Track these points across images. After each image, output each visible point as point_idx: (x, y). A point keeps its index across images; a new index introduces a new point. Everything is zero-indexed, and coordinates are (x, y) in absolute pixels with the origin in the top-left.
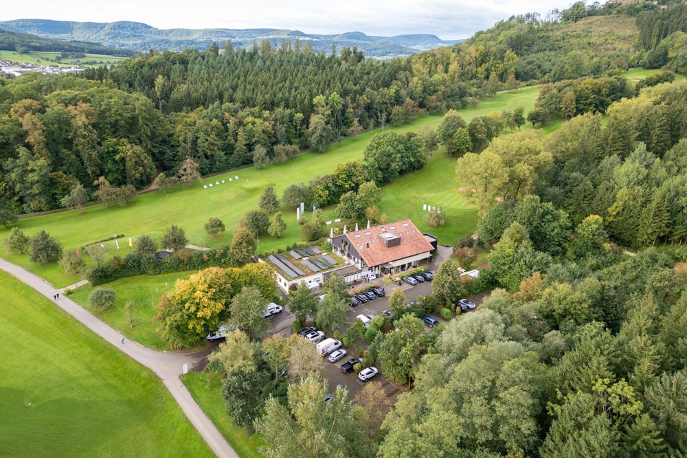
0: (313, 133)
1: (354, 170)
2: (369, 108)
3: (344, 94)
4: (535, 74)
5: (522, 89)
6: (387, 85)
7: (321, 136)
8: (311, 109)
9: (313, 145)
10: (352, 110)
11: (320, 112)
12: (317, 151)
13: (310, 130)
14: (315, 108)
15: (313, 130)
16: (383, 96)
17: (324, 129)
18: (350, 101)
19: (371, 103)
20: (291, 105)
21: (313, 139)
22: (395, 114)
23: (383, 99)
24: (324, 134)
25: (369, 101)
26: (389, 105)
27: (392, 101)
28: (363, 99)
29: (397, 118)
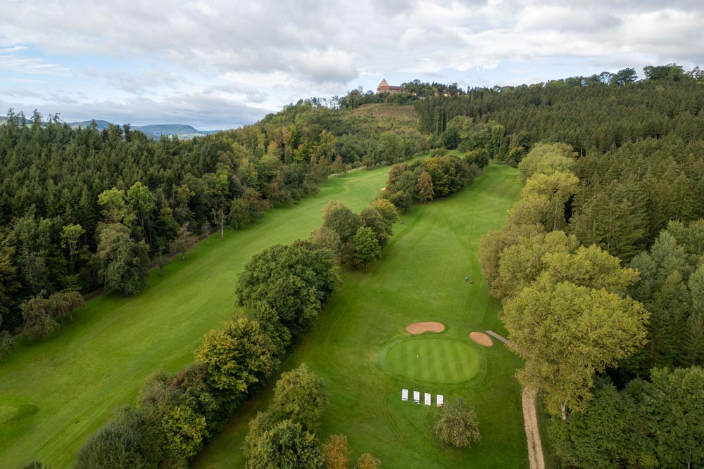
0: (109, 260)
1: (248, 345)
2: (194, 203)
3: (152, 183)
4: (352, 156)
5: (349, 171)
6: (211, 168)
7: (129, 264)
8: (94, 215)
9: (112, 284)
10: (170, 210)
11: (115, 218)
12: (121, 294)
13: (102, 254)
14: (105, 212)
15: (108, 255)
16: (212, 185)
17: (135, 252)
18: (163, 196)
19: (197, 197)
20: (51, 209)
21: (113, 273)
22: (236, 212)
23: (212, 190)
24: (135, 260)
25: (193, 194)
26: (223, 198)
27: (227, 192)
28: (183, 191)
29: (240, 216)
